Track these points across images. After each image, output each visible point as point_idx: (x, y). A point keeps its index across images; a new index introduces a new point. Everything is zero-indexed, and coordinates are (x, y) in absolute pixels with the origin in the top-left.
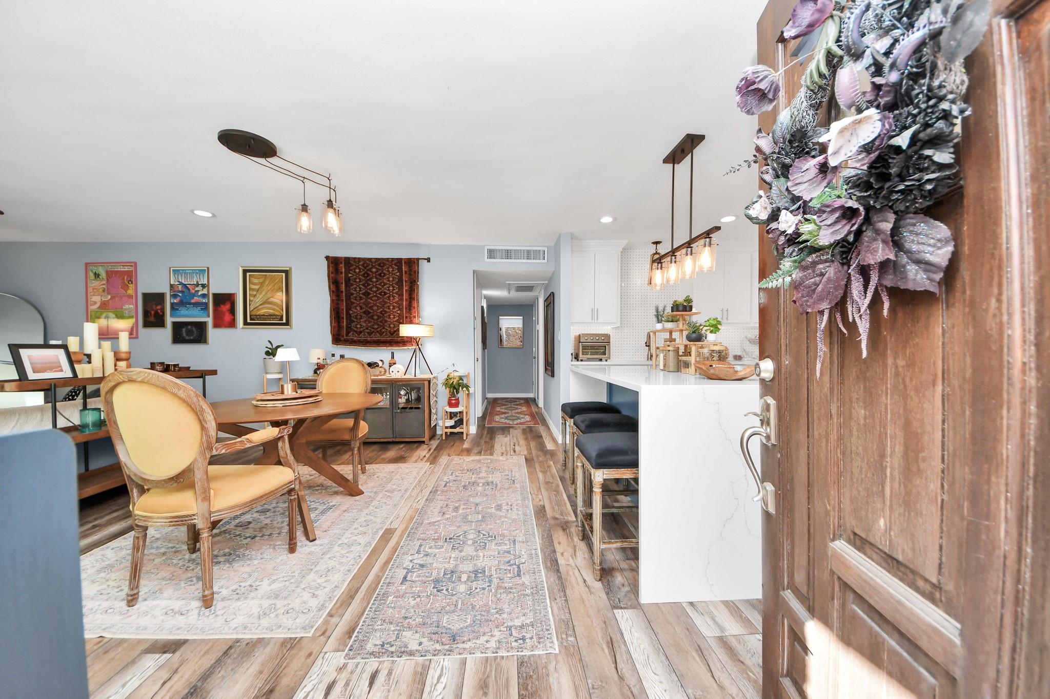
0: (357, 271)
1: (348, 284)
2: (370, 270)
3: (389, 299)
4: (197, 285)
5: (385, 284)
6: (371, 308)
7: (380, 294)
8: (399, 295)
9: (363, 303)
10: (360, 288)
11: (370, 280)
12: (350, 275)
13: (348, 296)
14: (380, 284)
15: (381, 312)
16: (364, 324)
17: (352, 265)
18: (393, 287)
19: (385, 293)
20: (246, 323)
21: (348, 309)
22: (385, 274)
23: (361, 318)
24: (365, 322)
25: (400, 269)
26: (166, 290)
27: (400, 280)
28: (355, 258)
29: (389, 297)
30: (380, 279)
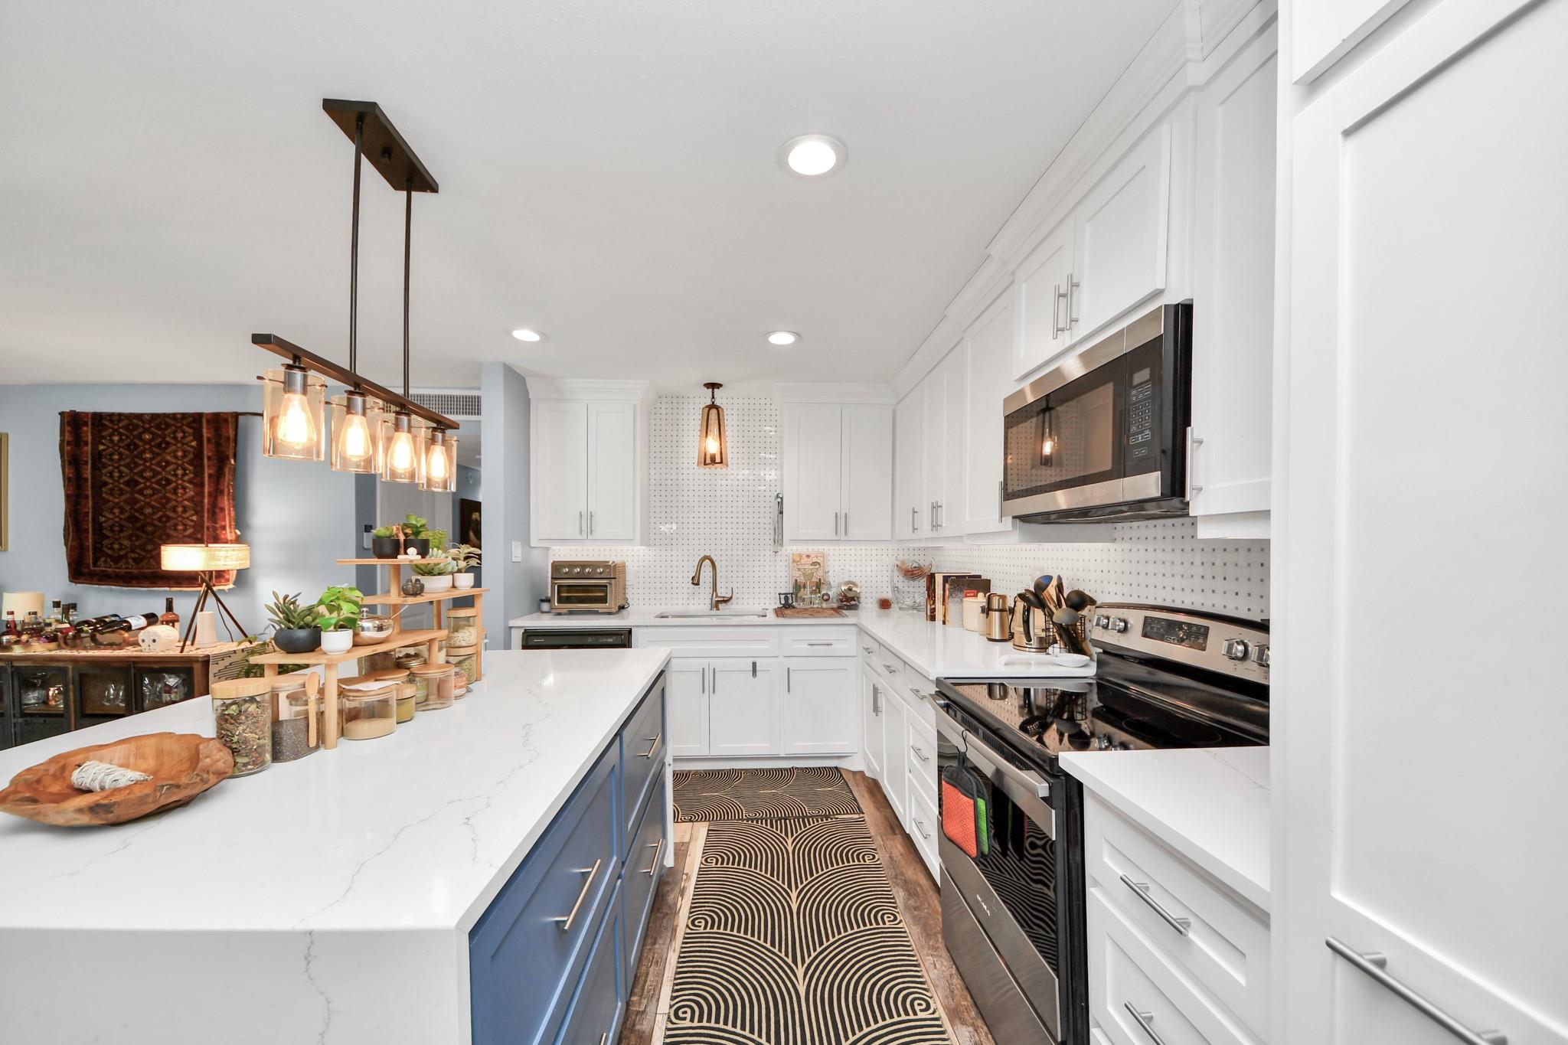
0: (116, 438)
1: (98, 464)
2: (139, 437)
3: (176, 493)
5: (168, 463)
6: (141, 510)
7: (158, 483)
8: (196, 485)
9: (126, 501)
10: (120, 472)
11: (140, 456)
12: (101, 447)
13: (98, 486)
14: (159, 464)
15: (160, 519)
17: (105, 427)
18: (184, 469)
19: (169, 482)
21: (98, 511)
22: (168, 444)
23: (122, 531)
24: (130, 538)
25: (198, 436)
27: (198, 454)
28: (111, 415)
30: (158, 455)
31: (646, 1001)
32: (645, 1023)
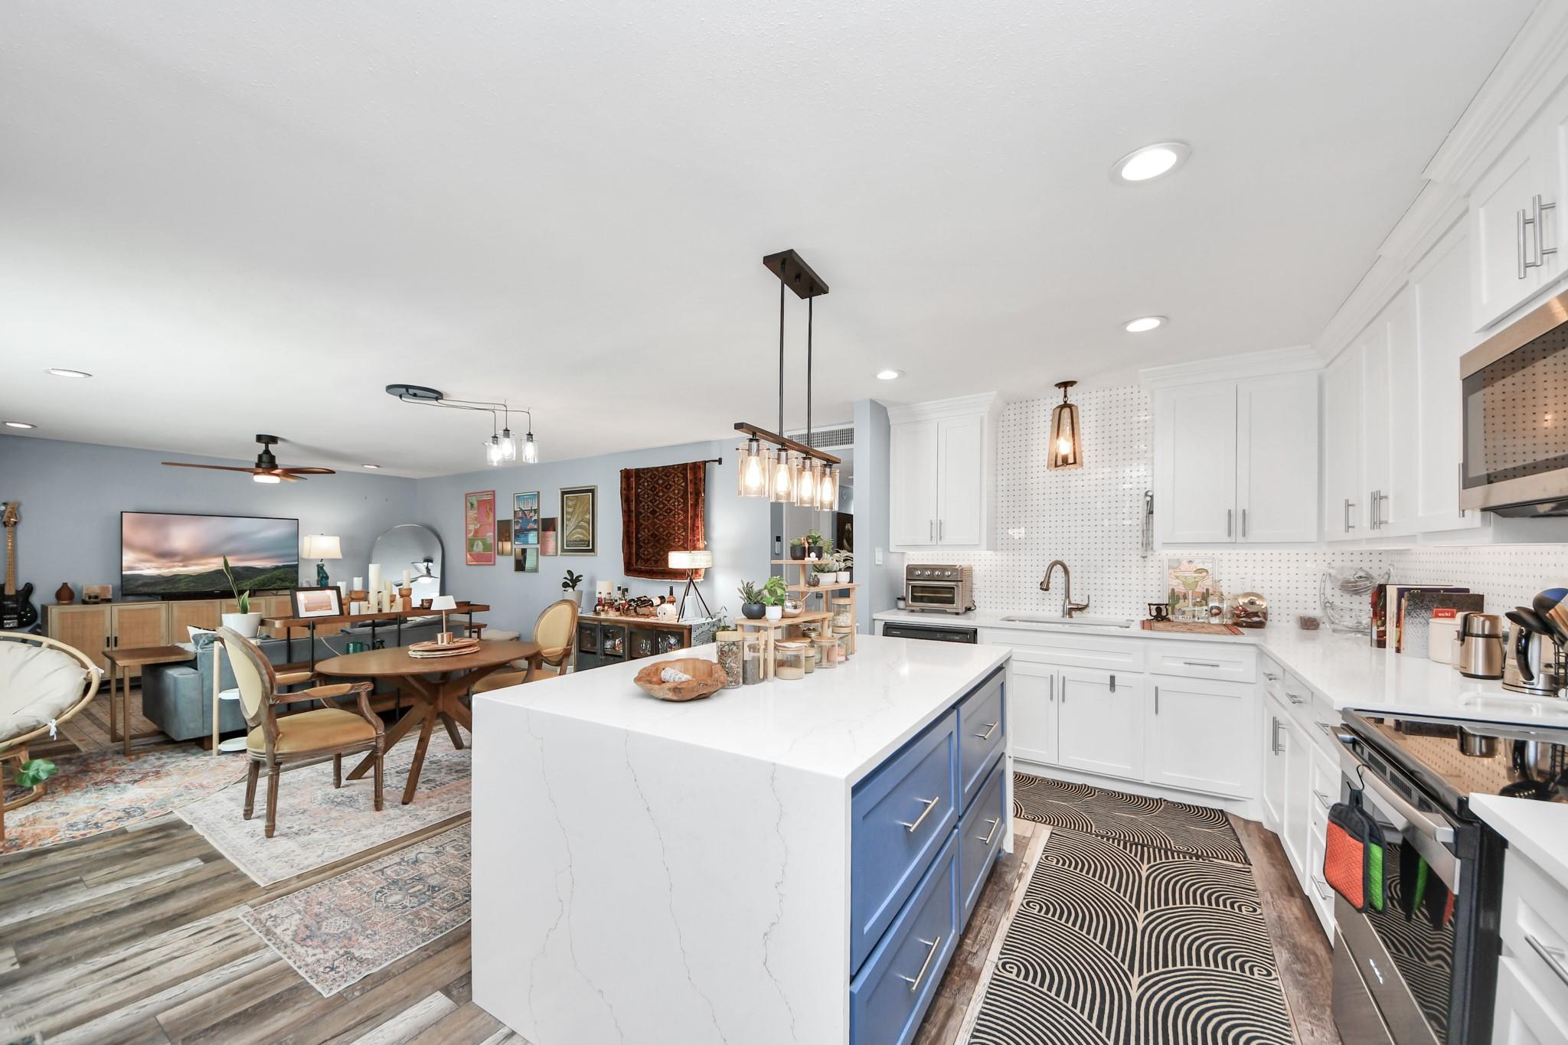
0: (646, 484)
1: (638, 502)
2: (657, 482)
3: (675, 518)
4: (531, 511)
5: (671, 498)
6: (658, 529)
7: (666, 511)
8: (684, 512)
9: (651, 524)
10: (648, 505)
11: (657, 494)
13: (638, 514)
14: (666, 499)
15: (667, 535)
16: (651, 550)
17: (641, 478)
18: (679, 502)
19: (671, 510)
20: (563, 550)
21: (637, 532)
22: (671, 486)
23: (648, 543)
24: (652, 547)
25: (685, 478)
26: (511, 517)
27: (686, 491)
28: (644, 469)
29: (674, 515)
30: (666, 493)
31: (978, 947)
32: (975, 962)
